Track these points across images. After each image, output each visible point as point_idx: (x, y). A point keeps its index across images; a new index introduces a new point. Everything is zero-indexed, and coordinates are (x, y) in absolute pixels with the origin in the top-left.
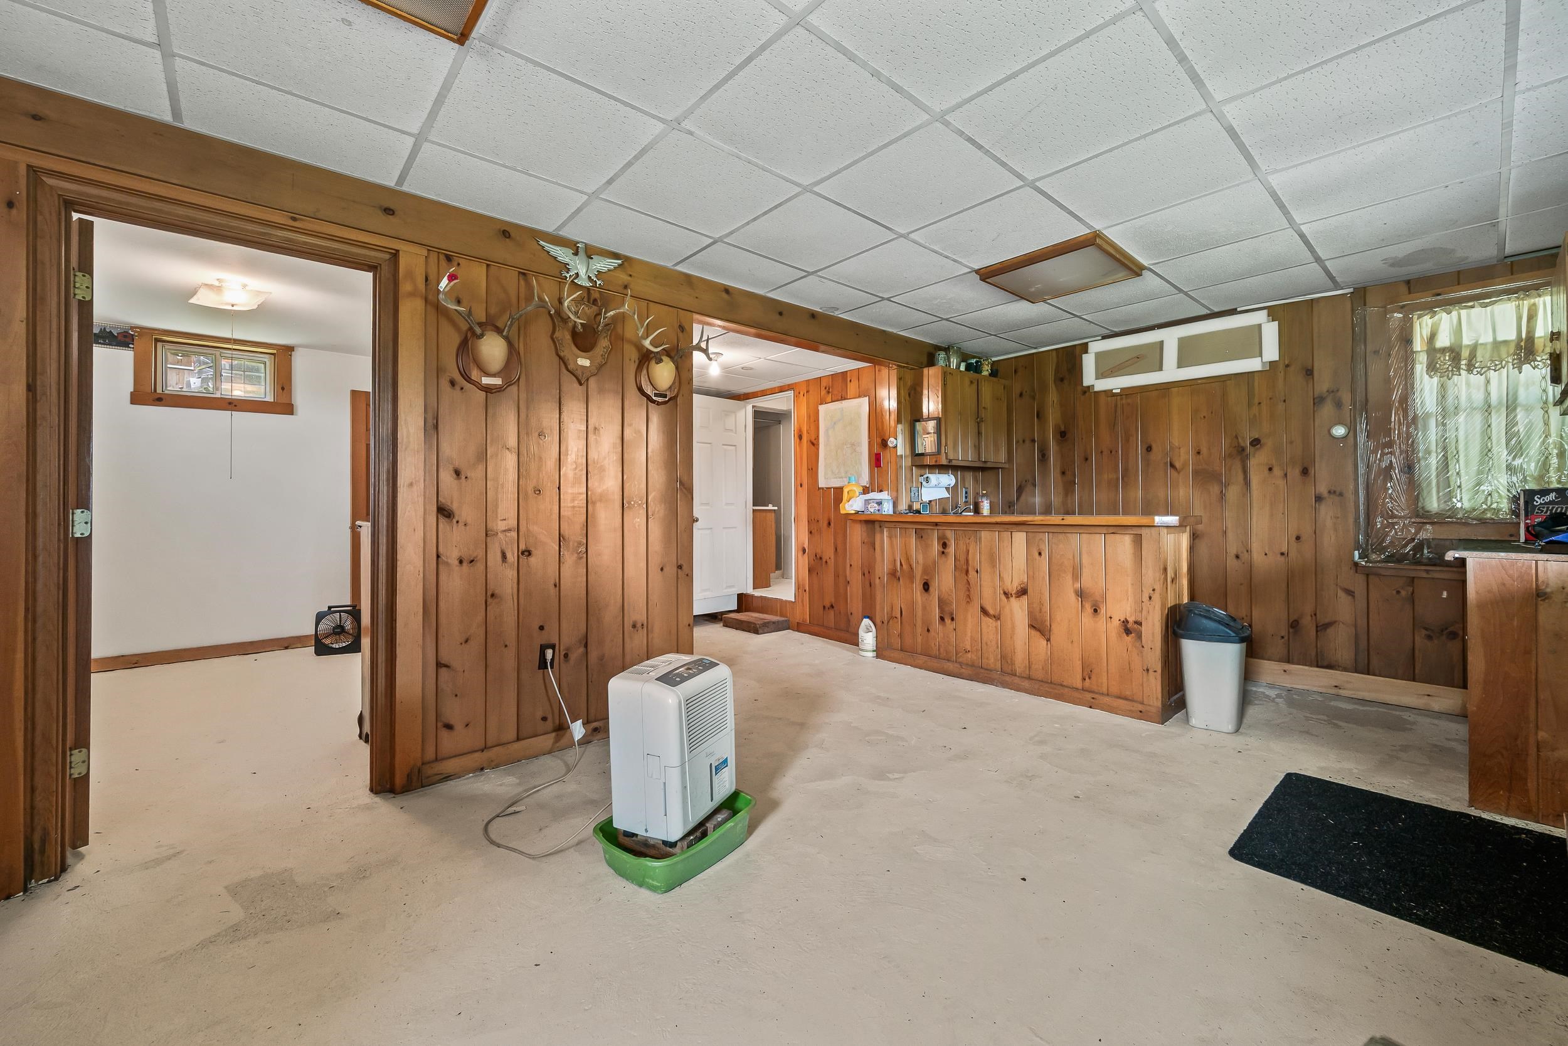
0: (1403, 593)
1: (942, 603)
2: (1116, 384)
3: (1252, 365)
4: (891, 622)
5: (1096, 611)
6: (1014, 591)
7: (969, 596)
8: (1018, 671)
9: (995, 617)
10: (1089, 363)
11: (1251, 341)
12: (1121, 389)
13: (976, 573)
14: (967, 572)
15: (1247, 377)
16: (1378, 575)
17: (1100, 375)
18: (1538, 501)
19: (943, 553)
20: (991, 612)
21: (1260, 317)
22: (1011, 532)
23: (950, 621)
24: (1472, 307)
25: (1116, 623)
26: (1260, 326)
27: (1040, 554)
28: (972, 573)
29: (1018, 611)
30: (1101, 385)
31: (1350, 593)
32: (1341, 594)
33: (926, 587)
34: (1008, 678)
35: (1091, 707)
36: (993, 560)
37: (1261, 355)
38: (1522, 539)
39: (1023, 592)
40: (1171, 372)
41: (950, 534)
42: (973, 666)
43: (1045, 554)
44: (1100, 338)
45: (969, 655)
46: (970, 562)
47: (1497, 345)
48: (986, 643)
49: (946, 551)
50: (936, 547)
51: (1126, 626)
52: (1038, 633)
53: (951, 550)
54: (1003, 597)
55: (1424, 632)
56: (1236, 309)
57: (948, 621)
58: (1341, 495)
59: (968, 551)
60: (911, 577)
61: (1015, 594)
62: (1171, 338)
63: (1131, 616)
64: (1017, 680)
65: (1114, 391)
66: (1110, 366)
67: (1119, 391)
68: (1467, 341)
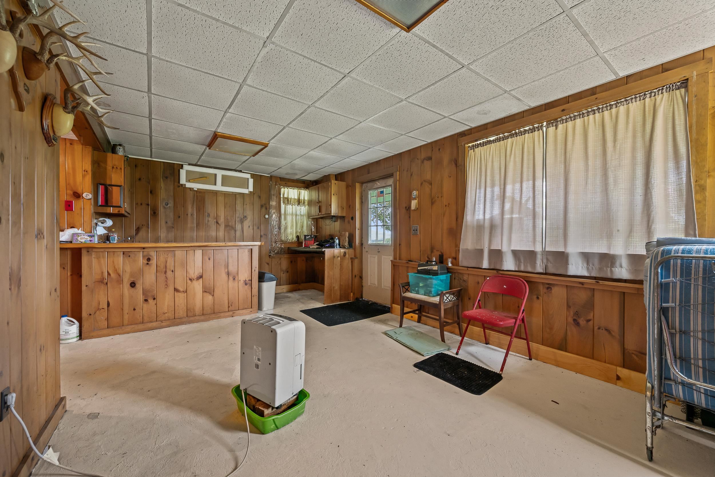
0: (279, 262)
1: (145, 292)
2: (196, 186)
3: (245, 191)
4: (98, 312)
5: (234, 279)
6: (196, 277)
7: (167, 285)
8: (197, 313)
9: (183, 292)
10: (183, 174)
11: (244, 183)
12: (198, 189)
13: (172, 272)
14: (165, 272)
15: (243, 194)
16: (274, 258)
17: (188, 181)
18: (307, 237)
19: (148, 264)
20: (181, 290)
21: (248, 176)
22: (194, 250)
23: (152, 300)
24: (291, 188)
25: (242, 282)
26: (248, 179)
27: (209, 259)
28: (169, 274)
29: (198, 286)
30: (189, 185)
31: (268, 264)
32: (266, 264)
33: (133, 285)
34: (192, 319)
35: (233, 317)
36: (184, 265)
37: (248, 188)
38: (303, 246)
39: (201, 277)
40: (219, 187)
41: (153, 254)
42: (169, 320)
43: (212, 259)
44: (187, 164)
45: (166, 315)
46: (168, 267)
47: (295, 199)
48: (178, 306)
49: (149, 263)
50: (141, 260)
51: (245, 282)
52: (208, 294)
53: (154, 262)
54: (189, 281)
55: (282, 272)
56: (241, 171)
57: (151, 301)
58: (266, 235)
59: (166, 262)
60: (120, 280)
61: (196, 278)
62: (220, 173)
63: (247, 278)
64: (197, 318)
65: (194, 189)
66: (192, 177)
67: (196, 189)
68: (290, 197)
